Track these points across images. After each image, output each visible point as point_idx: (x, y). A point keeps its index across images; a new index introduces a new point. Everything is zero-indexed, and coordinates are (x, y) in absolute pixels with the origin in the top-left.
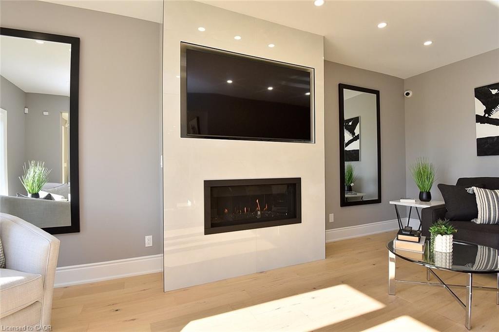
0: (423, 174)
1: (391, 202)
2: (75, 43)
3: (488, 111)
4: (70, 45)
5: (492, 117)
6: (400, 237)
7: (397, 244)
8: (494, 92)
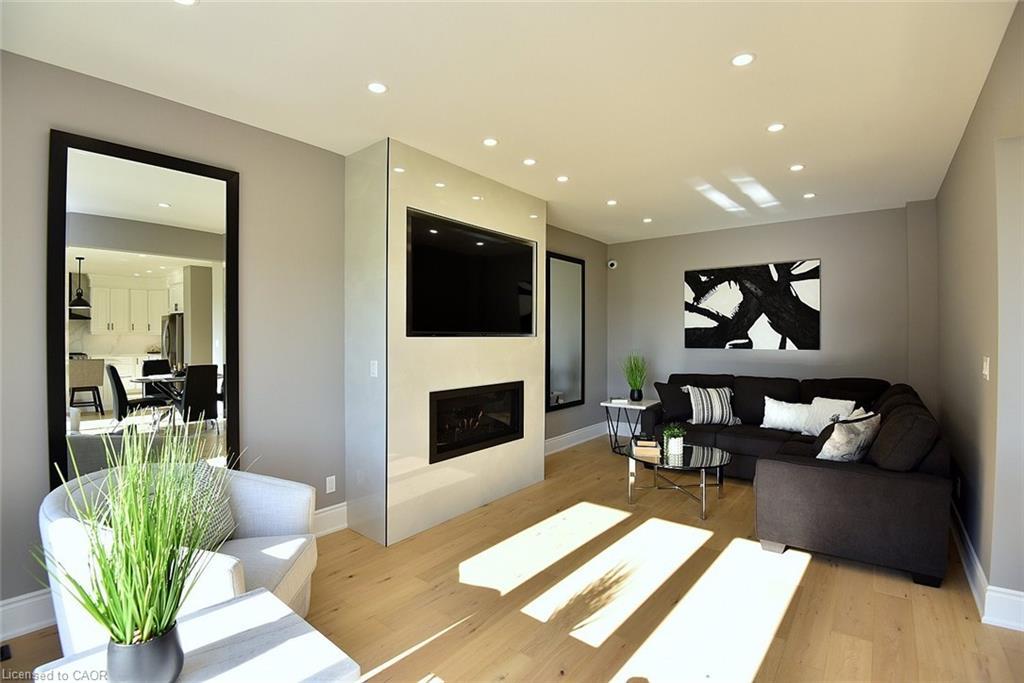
0: (636, 369)
1: (602, 404)
2: (232, 179)
3: (697, 299)
4: (225, 183)
5: (700, 306)
6: (639, 443)
7: (636, 451)
8: (704, 279)
